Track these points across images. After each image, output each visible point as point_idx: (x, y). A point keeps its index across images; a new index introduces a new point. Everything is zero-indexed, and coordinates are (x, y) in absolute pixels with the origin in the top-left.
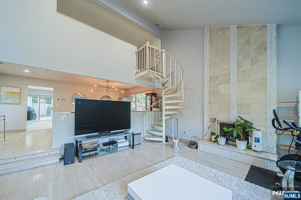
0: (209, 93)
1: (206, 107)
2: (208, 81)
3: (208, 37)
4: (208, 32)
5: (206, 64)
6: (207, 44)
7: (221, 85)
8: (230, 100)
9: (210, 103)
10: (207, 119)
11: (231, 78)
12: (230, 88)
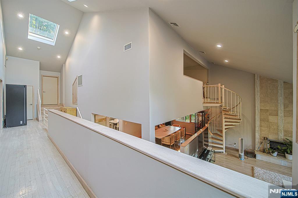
0: (260, 119)
1: (257, 129)
2: (259, 112)
3: (258, 81)
4: (259, 79)
5: (257, 99)
6: (258, 86)
7: (271, 116)
8: (278, 127)
9: (261, 126)
10: (258, 136)
11: (279, 113)
12: (278, 119)
